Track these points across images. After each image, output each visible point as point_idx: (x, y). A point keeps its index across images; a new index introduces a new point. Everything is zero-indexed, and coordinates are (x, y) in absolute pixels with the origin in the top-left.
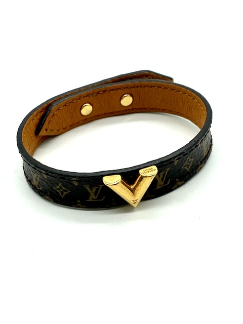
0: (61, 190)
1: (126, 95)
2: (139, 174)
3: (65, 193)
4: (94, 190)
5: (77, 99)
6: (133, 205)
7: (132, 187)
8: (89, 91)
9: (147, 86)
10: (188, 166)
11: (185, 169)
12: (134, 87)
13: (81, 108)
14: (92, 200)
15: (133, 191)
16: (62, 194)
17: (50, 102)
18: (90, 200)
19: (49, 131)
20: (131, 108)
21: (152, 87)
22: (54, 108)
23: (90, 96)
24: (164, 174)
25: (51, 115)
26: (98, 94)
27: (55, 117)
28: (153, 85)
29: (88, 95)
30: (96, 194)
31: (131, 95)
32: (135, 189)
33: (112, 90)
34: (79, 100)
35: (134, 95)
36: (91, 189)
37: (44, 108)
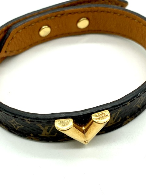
0: (15, 124)
1: (83, 19)
2: (91, 118)
3: (18, 127)
4: (47, 128)
5: (36, 22)
6: (84, 144)
7: (84, 128)
8: (48, 15)
9: (103, 12)
10: (139, 104)
11: (137, 107)
12: (91, 11)
13: (40, 30)
14: (44, 135)
15: (84, 132)
16: (16, 127)
17: (10, 25)
18: (43, 135)
19: (8, 53)
20: (87, 30)
21: (108, 12)
22: (13, 31)
23: (49, 19)
24: (117, 114)
25: (10, 38)
26: (56, 17)
27: (15, 39)
28: (109, 11)
29: (46, 18)
30: (48, 131)
31: (88, 19)
32: (86, 130)
33: (70, 14)
34: (37, 23)
35: (90, 18)
36: (44, 127)
37: (4, 30)
